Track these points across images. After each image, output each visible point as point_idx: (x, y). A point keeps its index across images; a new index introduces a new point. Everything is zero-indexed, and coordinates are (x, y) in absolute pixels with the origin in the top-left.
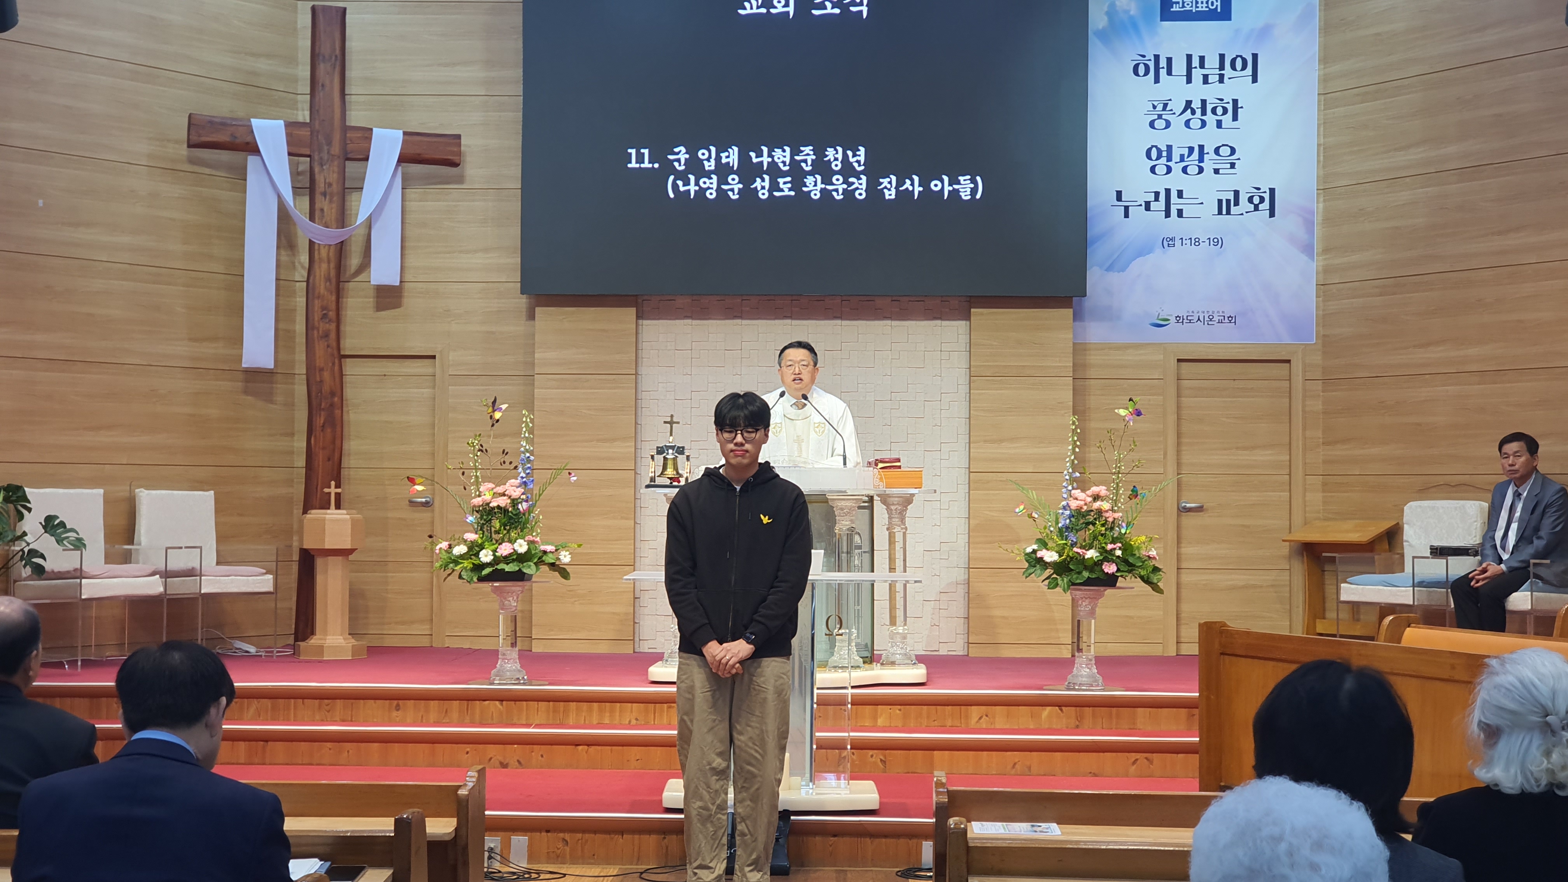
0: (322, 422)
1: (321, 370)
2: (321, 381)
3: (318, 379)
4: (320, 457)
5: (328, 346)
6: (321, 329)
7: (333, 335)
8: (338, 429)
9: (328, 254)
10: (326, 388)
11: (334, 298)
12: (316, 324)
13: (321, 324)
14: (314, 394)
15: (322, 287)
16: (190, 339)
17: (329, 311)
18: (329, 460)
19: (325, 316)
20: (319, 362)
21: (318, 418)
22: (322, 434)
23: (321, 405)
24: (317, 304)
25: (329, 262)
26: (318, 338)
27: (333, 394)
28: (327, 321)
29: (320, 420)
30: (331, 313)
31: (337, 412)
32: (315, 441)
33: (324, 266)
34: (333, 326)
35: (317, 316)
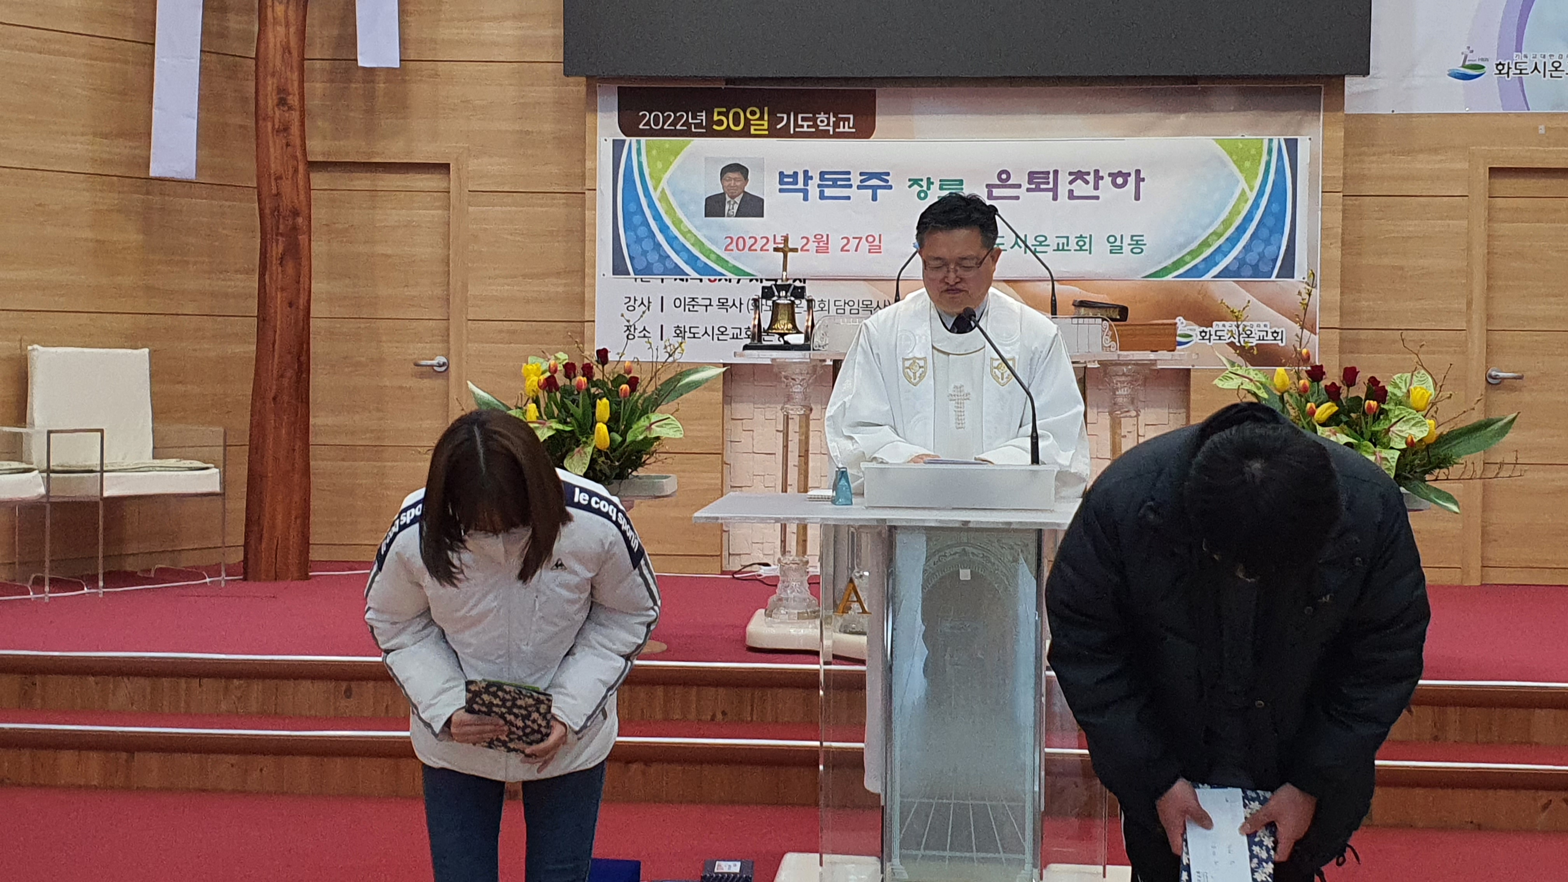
0: (280, 251)
1: (279, 178)
2: (278, 194)
3: (274, 191)
4: (279, 300)
5: (288, 145)
6: (277, 121)
7: (295, 130)
8: (304, 262)
9: (286, 12)
10: (286, 203)
11: (295, 76)
12: (270, 113)
13: (277, 113)
14: (267, 211)
15: (275, 58)
16: (95, 134)
17: (289, 94)
18: (291, 305)
19: (282, 102)
20: (275, 166)
21: (274, 247)
22: (280, 269)
23: (278, 228)
24: (271, 84)
25: (287, 25)
26: (273, 132)
27: (296, 213)
28: (286, 108)
29: (277, 249)
30: (291, 97)
31: (303, 238)
32: (271, 278)
33: (281, 30)
34: (295, 115)
35: (271, 101)
